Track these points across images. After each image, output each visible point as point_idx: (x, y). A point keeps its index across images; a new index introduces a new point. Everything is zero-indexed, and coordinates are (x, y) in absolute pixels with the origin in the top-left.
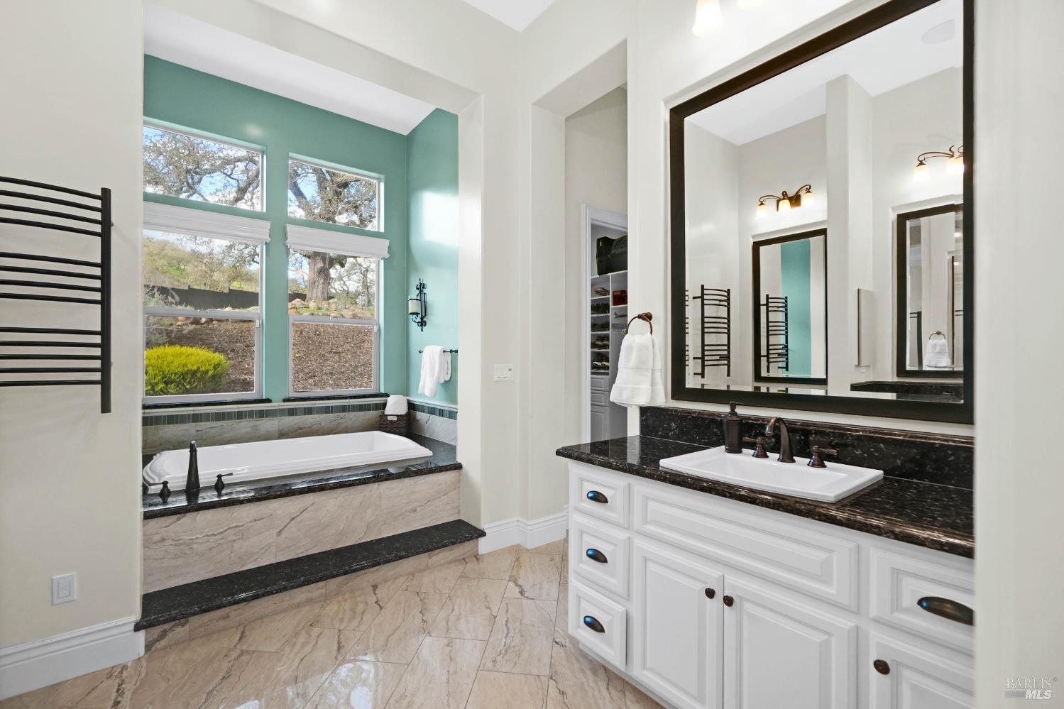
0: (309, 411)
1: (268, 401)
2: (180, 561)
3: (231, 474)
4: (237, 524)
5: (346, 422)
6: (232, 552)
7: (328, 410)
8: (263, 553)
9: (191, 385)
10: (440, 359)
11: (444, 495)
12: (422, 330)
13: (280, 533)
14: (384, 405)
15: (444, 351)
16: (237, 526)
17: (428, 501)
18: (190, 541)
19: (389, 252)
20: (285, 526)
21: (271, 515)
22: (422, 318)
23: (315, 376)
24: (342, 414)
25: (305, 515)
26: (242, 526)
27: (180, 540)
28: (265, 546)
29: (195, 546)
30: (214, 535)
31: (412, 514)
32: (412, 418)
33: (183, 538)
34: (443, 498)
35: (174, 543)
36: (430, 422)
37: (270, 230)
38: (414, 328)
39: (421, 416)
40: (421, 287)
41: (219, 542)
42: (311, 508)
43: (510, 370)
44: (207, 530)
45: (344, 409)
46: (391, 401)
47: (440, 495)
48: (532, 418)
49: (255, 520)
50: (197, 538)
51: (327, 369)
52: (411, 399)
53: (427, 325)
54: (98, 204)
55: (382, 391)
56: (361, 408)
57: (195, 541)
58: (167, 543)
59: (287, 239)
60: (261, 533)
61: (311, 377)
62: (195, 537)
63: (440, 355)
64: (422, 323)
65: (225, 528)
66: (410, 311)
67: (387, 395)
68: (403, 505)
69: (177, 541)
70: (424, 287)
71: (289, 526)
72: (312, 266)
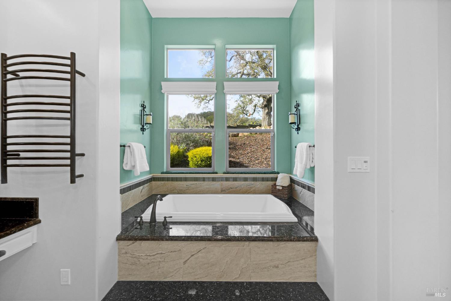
0: (235, 179)
1: (216, 173)
2: (134, 267)
3: (171, 217)
4: (162, 252)
5: (254, 187)
6: (159, 268)
7: (246, 179)
8: (176, 273)
9: (209, 162)
10: (307, 151)
11: (302, 259)
12: (298, 134)
13: (185, 262)
14: (276, 179)
15: (310, 146)
16: (162, 253)
17: (288, 262)
18: (139, 257)
19: (279, 89)
20: (188, 259)
21: (180, 250)
22: (298, 126)
23: (259, 159)
24: (253, 182)
25: (200, 254)
26: (164, 253)
27: (134, 255)
28: (177, 269)
29: (141, 260)
30: (150, 256)
31: (275, 270)
32: (293, 188)
33: (135, 254)
34: (302, 262)
35: (131, 256)
36: (302, 193)
37: (216, 87)
38: (294, 132)
39: (298, 188)
40: (298, 105)
41: (152, 260)
42: (203, 251)
43: (365, 162)
44: (147, 252)
45: (255, 179)
46: (280, 176)
47: (298, 259)
48: (393, 211)
49: (171, 252)
50: (142, 256)
51: (264, 156)
52: (292, 176)
53: (301, 130)
54: (68, 62)
55: (276, 170)
56: (263, 179)
57: (141, 257)
58: (128, 255)
59: (224, 89)
60: (174, 260)
61: (257, 160)
62: (141, 255)
63: (307, 149)
64: (298, 129)
65: (156, 253)
66: (290, 122)
67: (278, 173)
68: (268, 261)
69: (132, 255)
70: (299, 106)
71: (190, 260)
72: (264, 111)
